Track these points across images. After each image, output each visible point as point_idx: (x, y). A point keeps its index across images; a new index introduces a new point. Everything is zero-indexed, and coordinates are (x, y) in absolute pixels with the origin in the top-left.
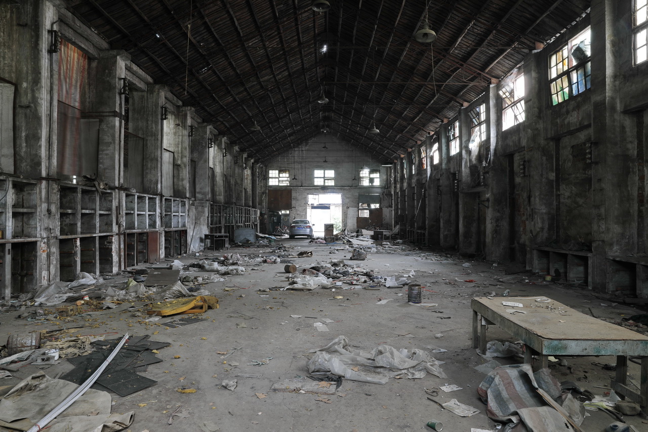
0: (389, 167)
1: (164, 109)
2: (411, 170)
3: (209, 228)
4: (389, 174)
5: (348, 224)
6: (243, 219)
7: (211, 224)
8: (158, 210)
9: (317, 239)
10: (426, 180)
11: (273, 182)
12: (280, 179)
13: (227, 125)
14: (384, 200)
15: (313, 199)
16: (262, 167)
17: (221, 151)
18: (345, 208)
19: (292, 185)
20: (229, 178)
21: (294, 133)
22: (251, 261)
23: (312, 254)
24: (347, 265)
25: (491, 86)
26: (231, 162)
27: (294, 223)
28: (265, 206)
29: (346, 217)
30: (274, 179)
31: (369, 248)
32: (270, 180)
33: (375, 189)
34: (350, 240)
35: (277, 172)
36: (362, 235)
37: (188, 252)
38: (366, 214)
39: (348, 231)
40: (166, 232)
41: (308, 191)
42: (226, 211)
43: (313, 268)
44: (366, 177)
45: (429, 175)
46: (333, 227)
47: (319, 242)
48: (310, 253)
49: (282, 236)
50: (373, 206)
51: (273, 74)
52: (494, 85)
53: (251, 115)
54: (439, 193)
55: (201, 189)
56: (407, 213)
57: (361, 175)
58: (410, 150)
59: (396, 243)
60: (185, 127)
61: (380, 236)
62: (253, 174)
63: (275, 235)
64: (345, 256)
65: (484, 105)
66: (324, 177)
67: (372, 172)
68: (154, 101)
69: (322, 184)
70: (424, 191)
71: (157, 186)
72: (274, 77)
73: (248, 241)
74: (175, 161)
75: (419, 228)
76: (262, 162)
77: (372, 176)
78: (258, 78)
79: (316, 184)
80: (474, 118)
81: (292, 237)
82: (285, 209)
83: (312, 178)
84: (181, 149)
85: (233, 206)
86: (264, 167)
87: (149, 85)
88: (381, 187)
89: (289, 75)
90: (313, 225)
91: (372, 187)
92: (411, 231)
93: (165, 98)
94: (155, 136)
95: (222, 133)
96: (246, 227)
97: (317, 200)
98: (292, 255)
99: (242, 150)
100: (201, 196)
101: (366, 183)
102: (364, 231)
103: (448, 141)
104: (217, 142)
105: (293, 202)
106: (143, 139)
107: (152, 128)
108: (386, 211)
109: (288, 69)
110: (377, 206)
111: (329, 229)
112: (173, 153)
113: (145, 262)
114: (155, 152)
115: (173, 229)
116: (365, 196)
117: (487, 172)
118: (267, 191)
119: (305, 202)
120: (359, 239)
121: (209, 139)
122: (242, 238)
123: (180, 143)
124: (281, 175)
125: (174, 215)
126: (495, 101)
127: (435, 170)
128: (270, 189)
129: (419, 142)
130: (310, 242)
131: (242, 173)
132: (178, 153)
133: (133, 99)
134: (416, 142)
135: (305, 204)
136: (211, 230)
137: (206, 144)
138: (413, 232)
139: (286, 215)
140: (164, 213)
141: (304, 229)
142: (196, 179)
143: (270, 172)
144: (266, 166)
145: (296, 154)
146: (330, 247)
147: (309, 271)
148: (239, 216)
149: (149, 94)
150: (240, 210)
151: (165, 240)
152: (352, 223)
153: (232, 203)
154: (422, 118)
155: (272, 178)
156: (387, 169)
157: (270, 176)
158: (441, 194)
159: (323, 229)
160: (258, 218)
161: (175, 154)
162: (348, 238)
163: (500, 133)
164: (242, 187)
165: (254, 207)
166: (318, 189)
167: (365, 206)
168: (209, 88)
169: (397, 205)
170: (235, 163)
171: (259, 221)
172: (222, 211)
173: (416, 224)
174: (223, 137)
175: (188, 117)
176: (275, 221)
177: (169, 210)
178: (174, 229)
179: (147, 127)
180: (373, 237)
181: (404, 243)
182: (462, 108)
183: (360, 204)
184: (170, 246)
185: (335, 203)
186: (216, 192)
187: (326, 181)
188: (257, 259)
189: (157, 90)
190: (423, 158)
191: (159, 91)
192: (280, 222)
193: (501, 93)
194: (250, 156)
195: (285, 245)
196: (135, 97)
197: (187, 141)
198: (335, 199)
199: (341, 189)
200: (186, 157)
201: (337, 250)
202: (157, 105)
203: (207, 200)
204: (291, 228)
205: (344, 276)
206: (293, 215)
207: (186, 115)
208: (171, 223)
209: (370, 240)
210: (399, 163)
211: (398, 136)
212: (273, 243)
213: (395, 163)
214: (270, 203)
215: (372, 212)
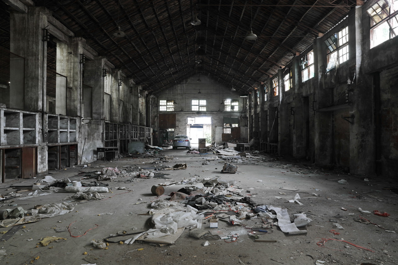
0: (245, 98)
1: (45, 31)
2: (263, 98)
3: (104, 142)
4: (245, 103)
5: (216, 138)
6: (138, 135)
7: (106, 139)
8: (38, 127)
9: (193, 150)
10: (279, 104)
11: (162, 109)
12: (168, 106)
13: (121, 60)
14: (241, 121)
15: (191, 121)
16: (155, 98)
17: (117, 81)
18: (214, 127)
19: (176, 111)
20: (125, 103)
21: (177, 72)
22: (127, 175)
23: (186, 166)
24: (221, 184)
25: (357, 7)
26: (127, 92)
27: (176, 137)
28: (156, 126)
29: (215, 134)
30: (163, 107)
31: (235, 159)
32: (161, 107)
33: (235, 114)
34: (219, 151)
35: (165, 101)
36: (228, 147)
37: (79, 163)
38: (228, 131)
39: (217, 144)
40: (50, 148)
41: (187, 115)
42: (122, 128)
43: (183, 190)
44: (228, 105)
45: (281, 100)
46: (205, 141)
47: (194, 152)
48: (184, 166)
49: (168, 147)
50: (233, 126)
51: (155, 13)
52: (359, 6)
53: (140, 53)
54: (293, 113)
55: (96, 110)
56: (260, 130)
57: (225, 104)
58: (262, 83)
59: (255, 153)
60: (76, 55)
61: (241, 148)
62: (147, 102)
63: (163, 147)
64: (216, 169)
65: (347, 28)
66: (199, 105)
67: (233, 101)
68: (35, 22)
69: (198, 110)
70: (277, 113)
71: (37, 103)
72: (156, 17)
73: (137, 152)
74: (68, 84)
75: (271, 142)
76: (155, 94)
77: (233, 104)
78: (142, 17)
79: (193, 110)
80: (331, 45)
81: (175, 148)
82: (171, 128)
83: (190, 106)
84: (73, 74)
85: (129, 125)
86: (156, 98)
87: (30, 7)
88: (239, 112)
89: (169, 16)
90: (191, 139)
91: (233, 112)
92: (264, 144)
93: (48, 21)
94: (35, 56)
95: (118, 67)
96: (140, 141)
97: (194, 121)
98: (169, 167)
99: (137, 84)
100: (97, 116)
101: (228, 109)
102: (229, 144)
103: (300, 70)
104: (113, 75)
105: (177, 123)
106: (24, 58)
107: (33, 48)
108: (243, 129)
109: (167, 10)
110: (237, 125)
111: (202, 142)
112: (66, 77)
113: (19, 177)
114: (35, 71)
115: (59, 143)
116: (227, 118)
117: (352, 90)
118: (158, 115)
119: (185, 123)
120: (225, 150)
121: (103, 69)
122: (133, 149)
123: (72, 69)
124: (168, 104)
125: (61, 132)
126: (360, 22)
127: (286, 95)
128: (160, 113)
129: (271, 76)
130: (188, 152)
131: (138, 101)
132: (70, 77)
133: (14, 20)
134: (269, 76)
135: (185, 124)
136: (106, 144)
137: (101, 73)
138: (266, 144)
139: (172, 132)
140: (47, 129)
141: (183, 142)
142: (93, 102)
143: (161, 101)
144: (158, 97)
145: (179, 88)
146: (203, 157)
147: (177, 194)
148: (135, 133)
149: (29, 16)
150: (135, 128)
151: (49, 154)
152: (219, 138)
153: (128, 123)
154: (276, 54)
155: (162, 106)
156: (244, 99)
157: (161, 104)
158: (294, 115)
159: (198, 142)
160: (151, 134)
161: (68, 78)
162: (217, 150)
163: (366, 51)
164: (137, 111)
165: (148, 125)
166: (194, 113)
167: (228, 125)
168: (97, 20)
169: (251, 125)
170: (130, 92)
171: (152, 136)
172: (117, 128)
173: (268, 139)
174: (119, 70)
175: (79, 47)
176: (164, 136)
177: (55, 126)
178: (61, 144)
179: (28, 47)
180: (236, 149)
181: (260, 154)
182: (318, 38)
183: (225, 124)
184: (56, 160)
185: (207, 124)
186: (113, 113)
187: (200, 108)
188: (132, 173)
189: (37, 12)
190: (274, 88)
191: (39, 13)
192: (168, 137)
193: (370, 11)
194: (144, 89)
195: (165, 156)
196: (16, 19)
197: (79, 68)
198: (207, 120)
199: (211, 113)
200: (77, 81)
201: (209, 161)
202: (37, 26)
203: (101, 119)
204: (174, 141)
205: (219, 204)
206: (176, 132)
207: (77, 45)
208: (57, 139)
209: (234, 151)
210: (254, 94)
211: (255, 72)
212: (157, 154)
213: (250, 95)
214: (160, 123)
215: (233, 129)
